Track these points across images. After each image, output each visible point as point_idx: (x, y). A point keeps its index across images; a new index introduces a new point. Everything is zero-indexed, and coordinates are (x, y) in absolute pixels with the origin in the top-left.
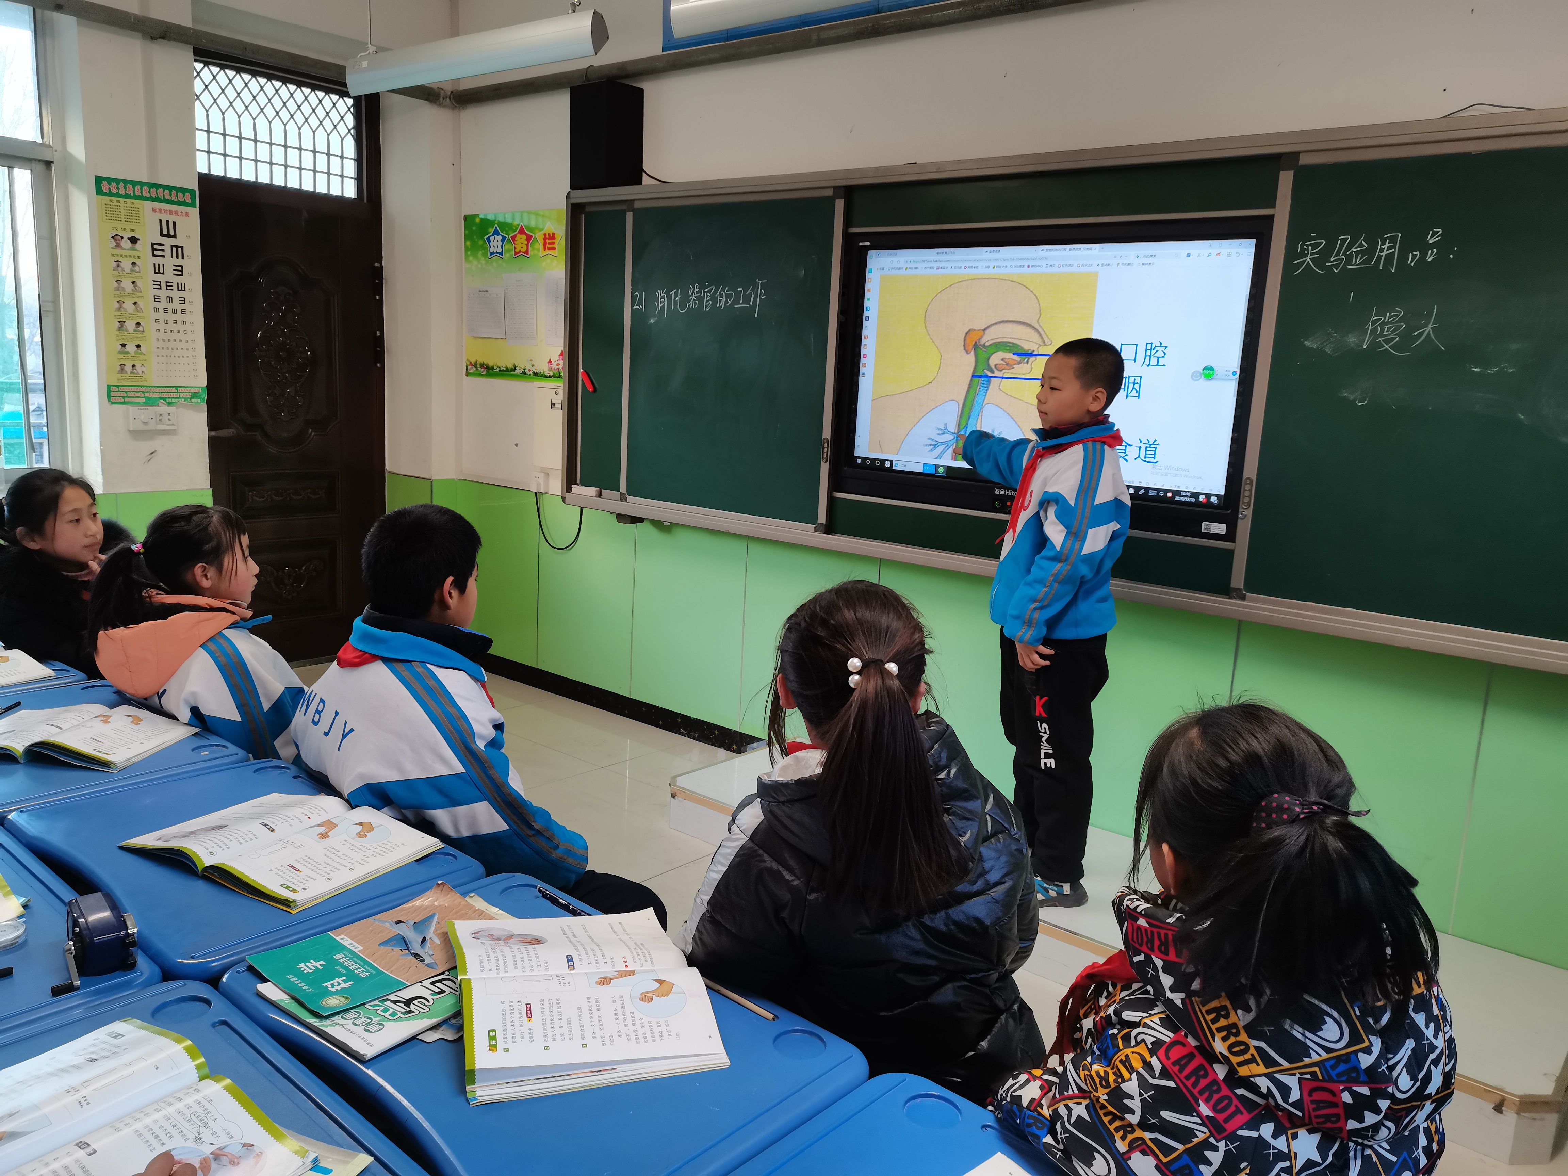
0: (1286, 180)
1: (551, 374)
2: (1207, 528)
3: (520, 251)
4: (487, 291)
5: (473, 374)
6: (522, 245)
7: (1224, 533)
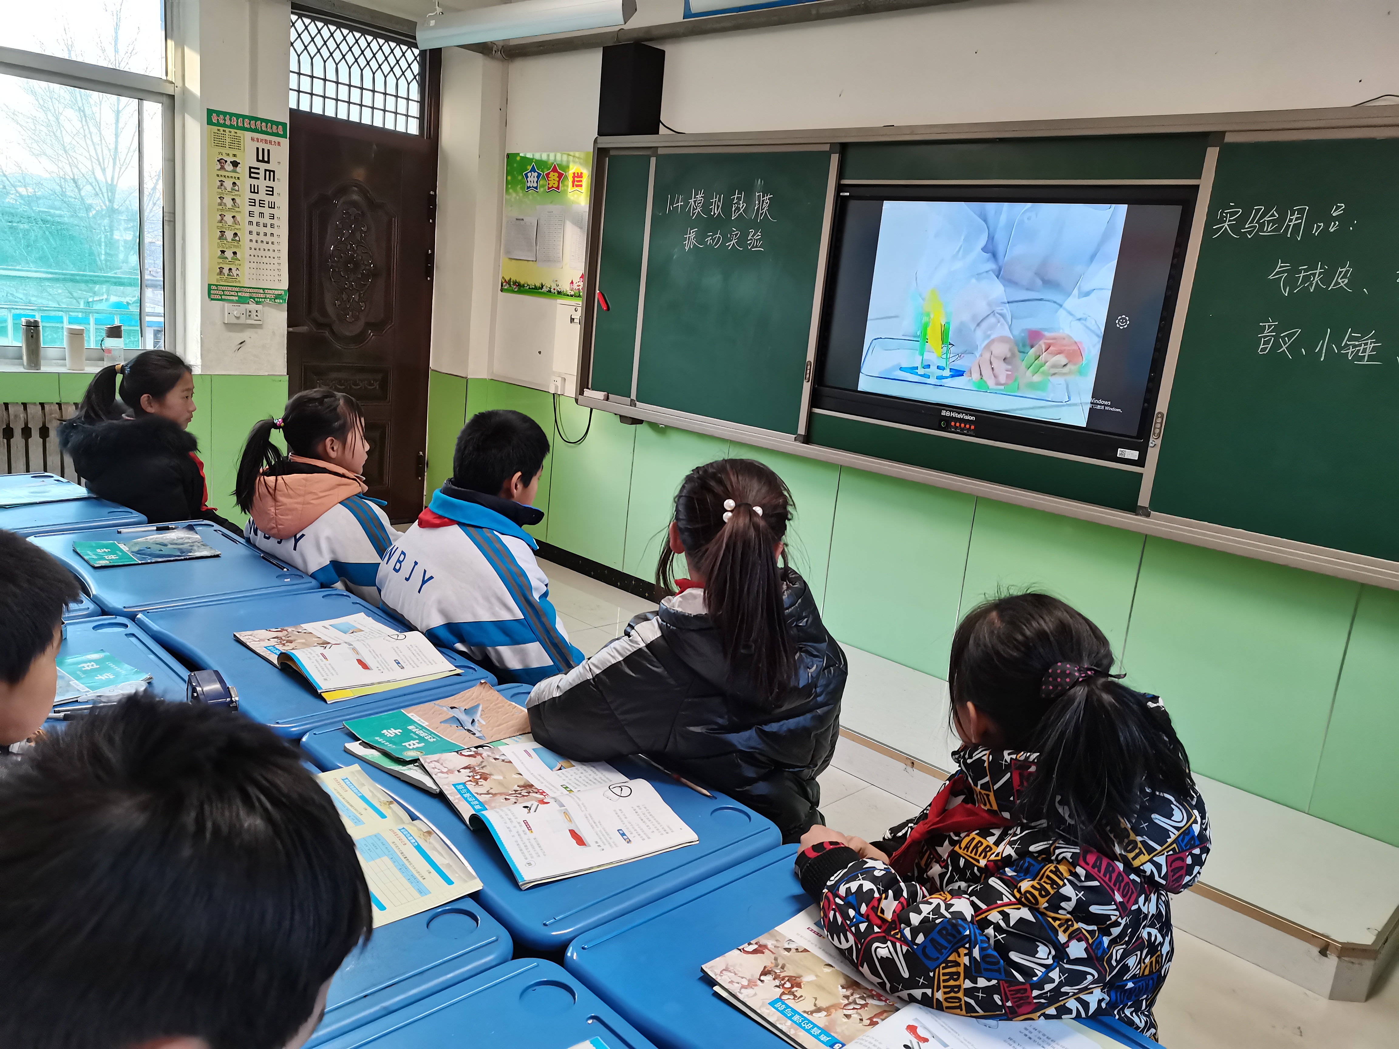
0: (1212, 155)
1: (572, 293)
3: (552, 187)
4: (523, 220)
5: (507, 291)
6: (554, 182)
7: (1136, 459)
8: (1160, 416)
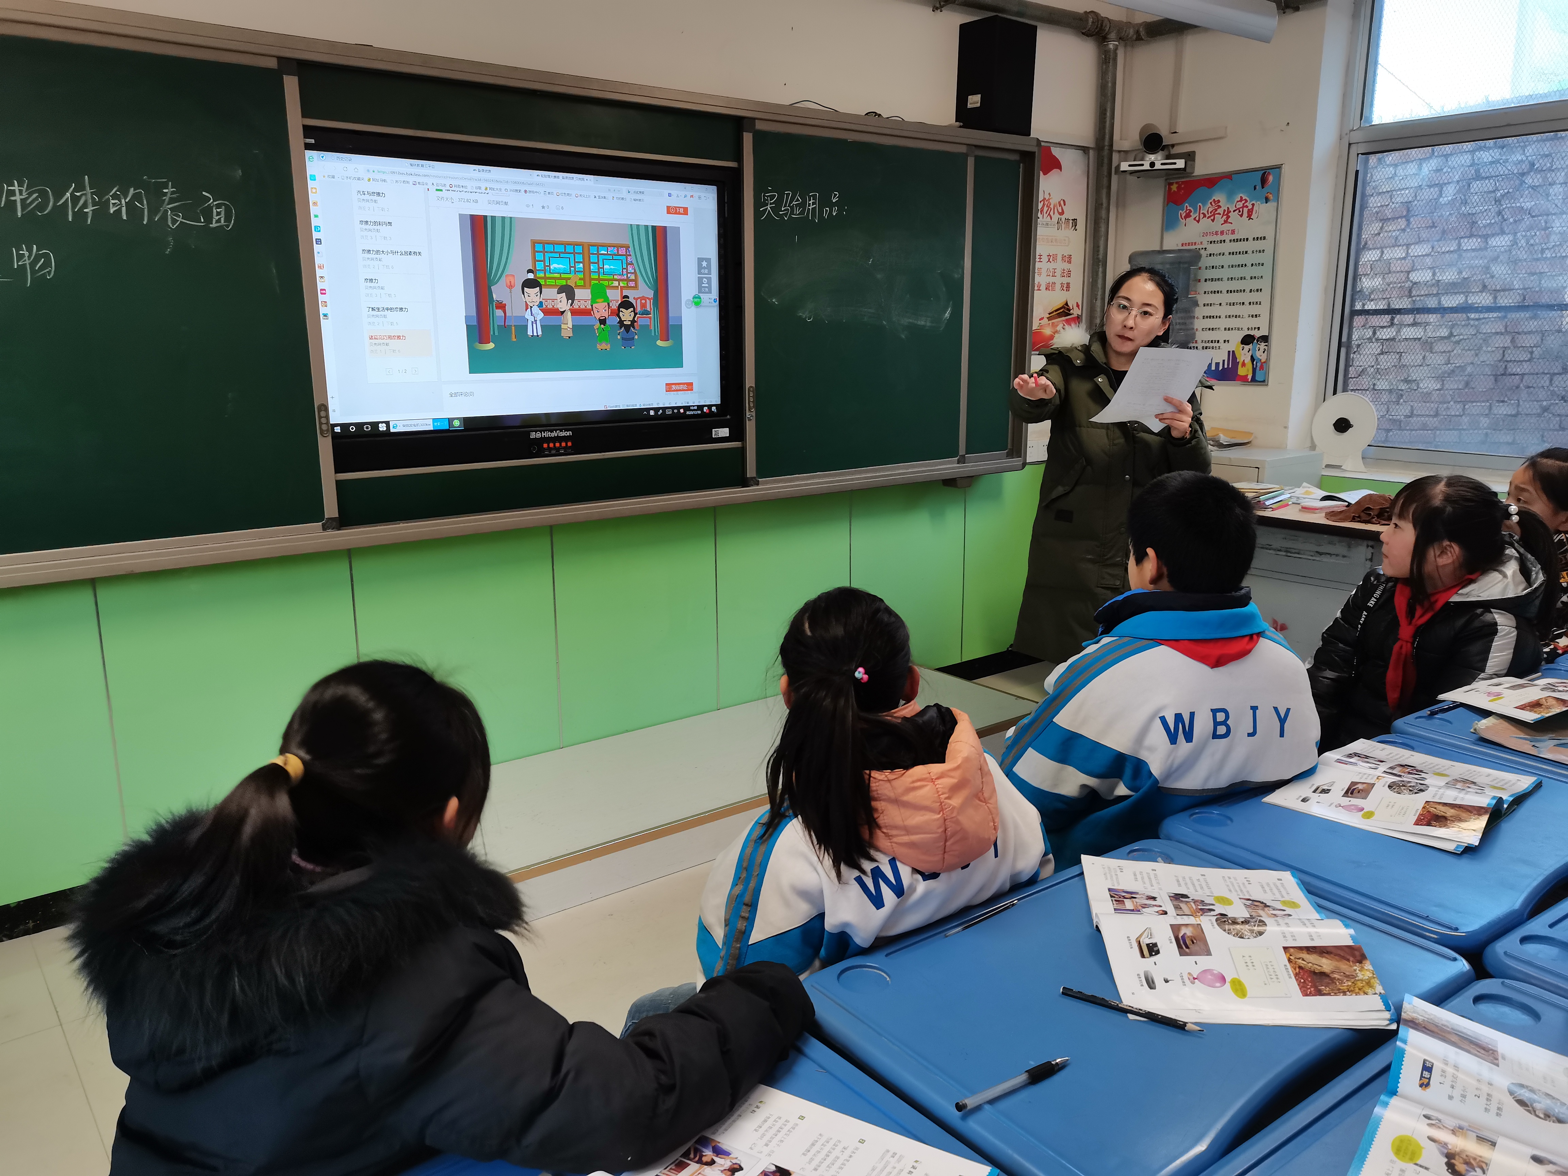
0: (748, 140)
2: (716, 433)
7: (728, 435)
8: (751, 389)
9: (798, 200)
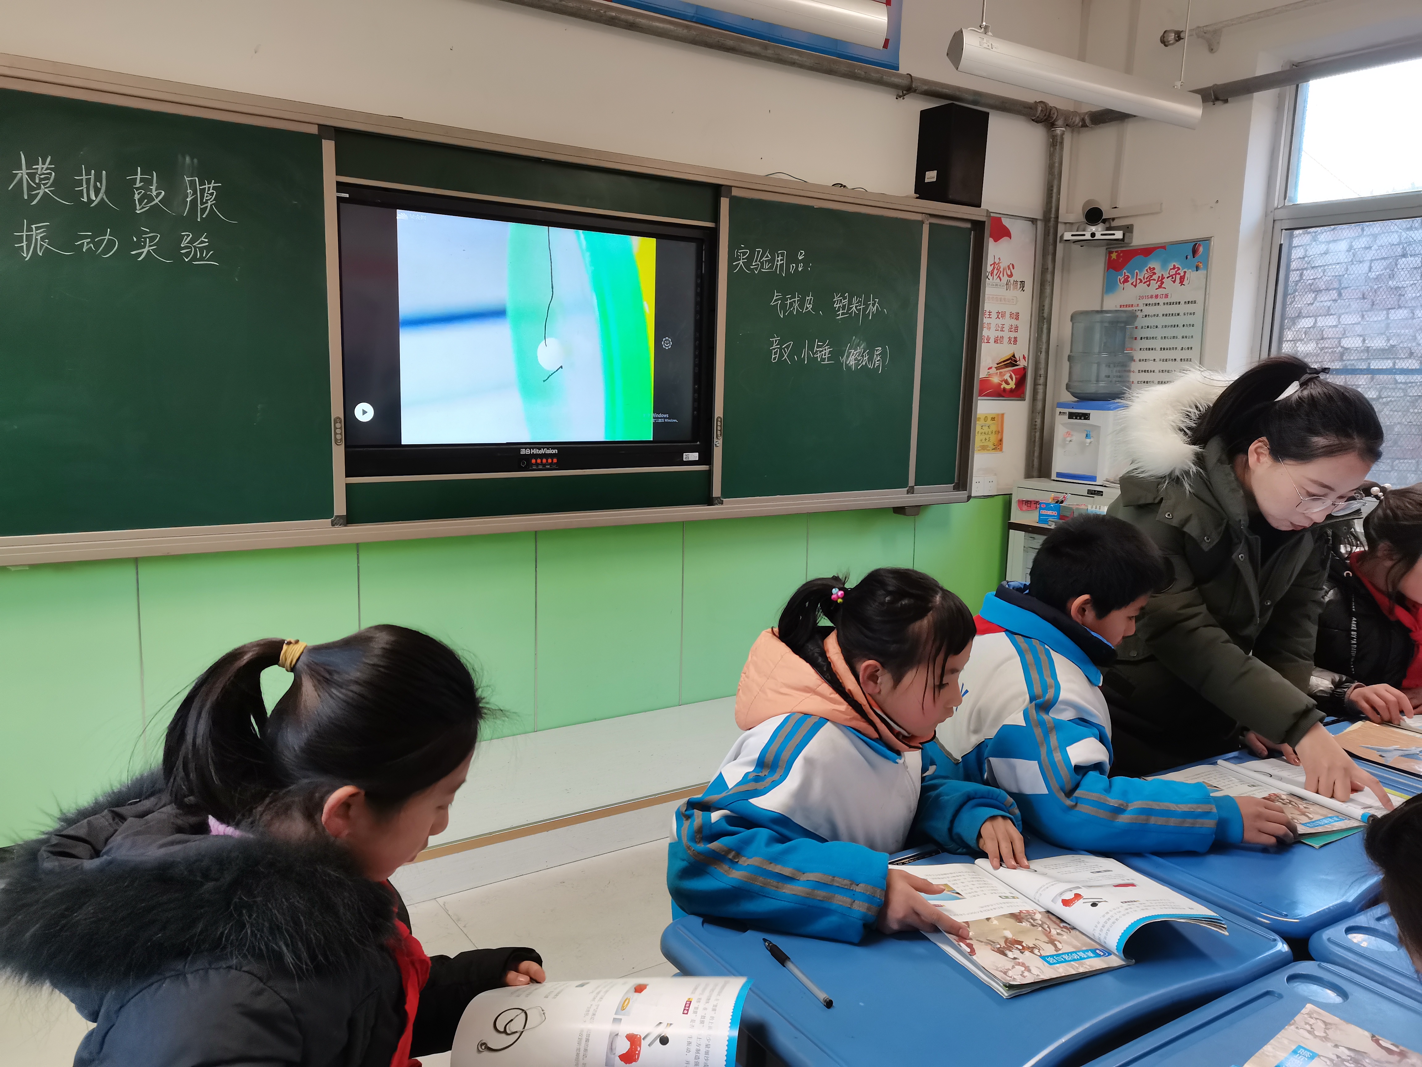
0: (724, 205)
2: (687, 457)
7: (697, 459)
8: (719, 420)
9: (767, 257)
